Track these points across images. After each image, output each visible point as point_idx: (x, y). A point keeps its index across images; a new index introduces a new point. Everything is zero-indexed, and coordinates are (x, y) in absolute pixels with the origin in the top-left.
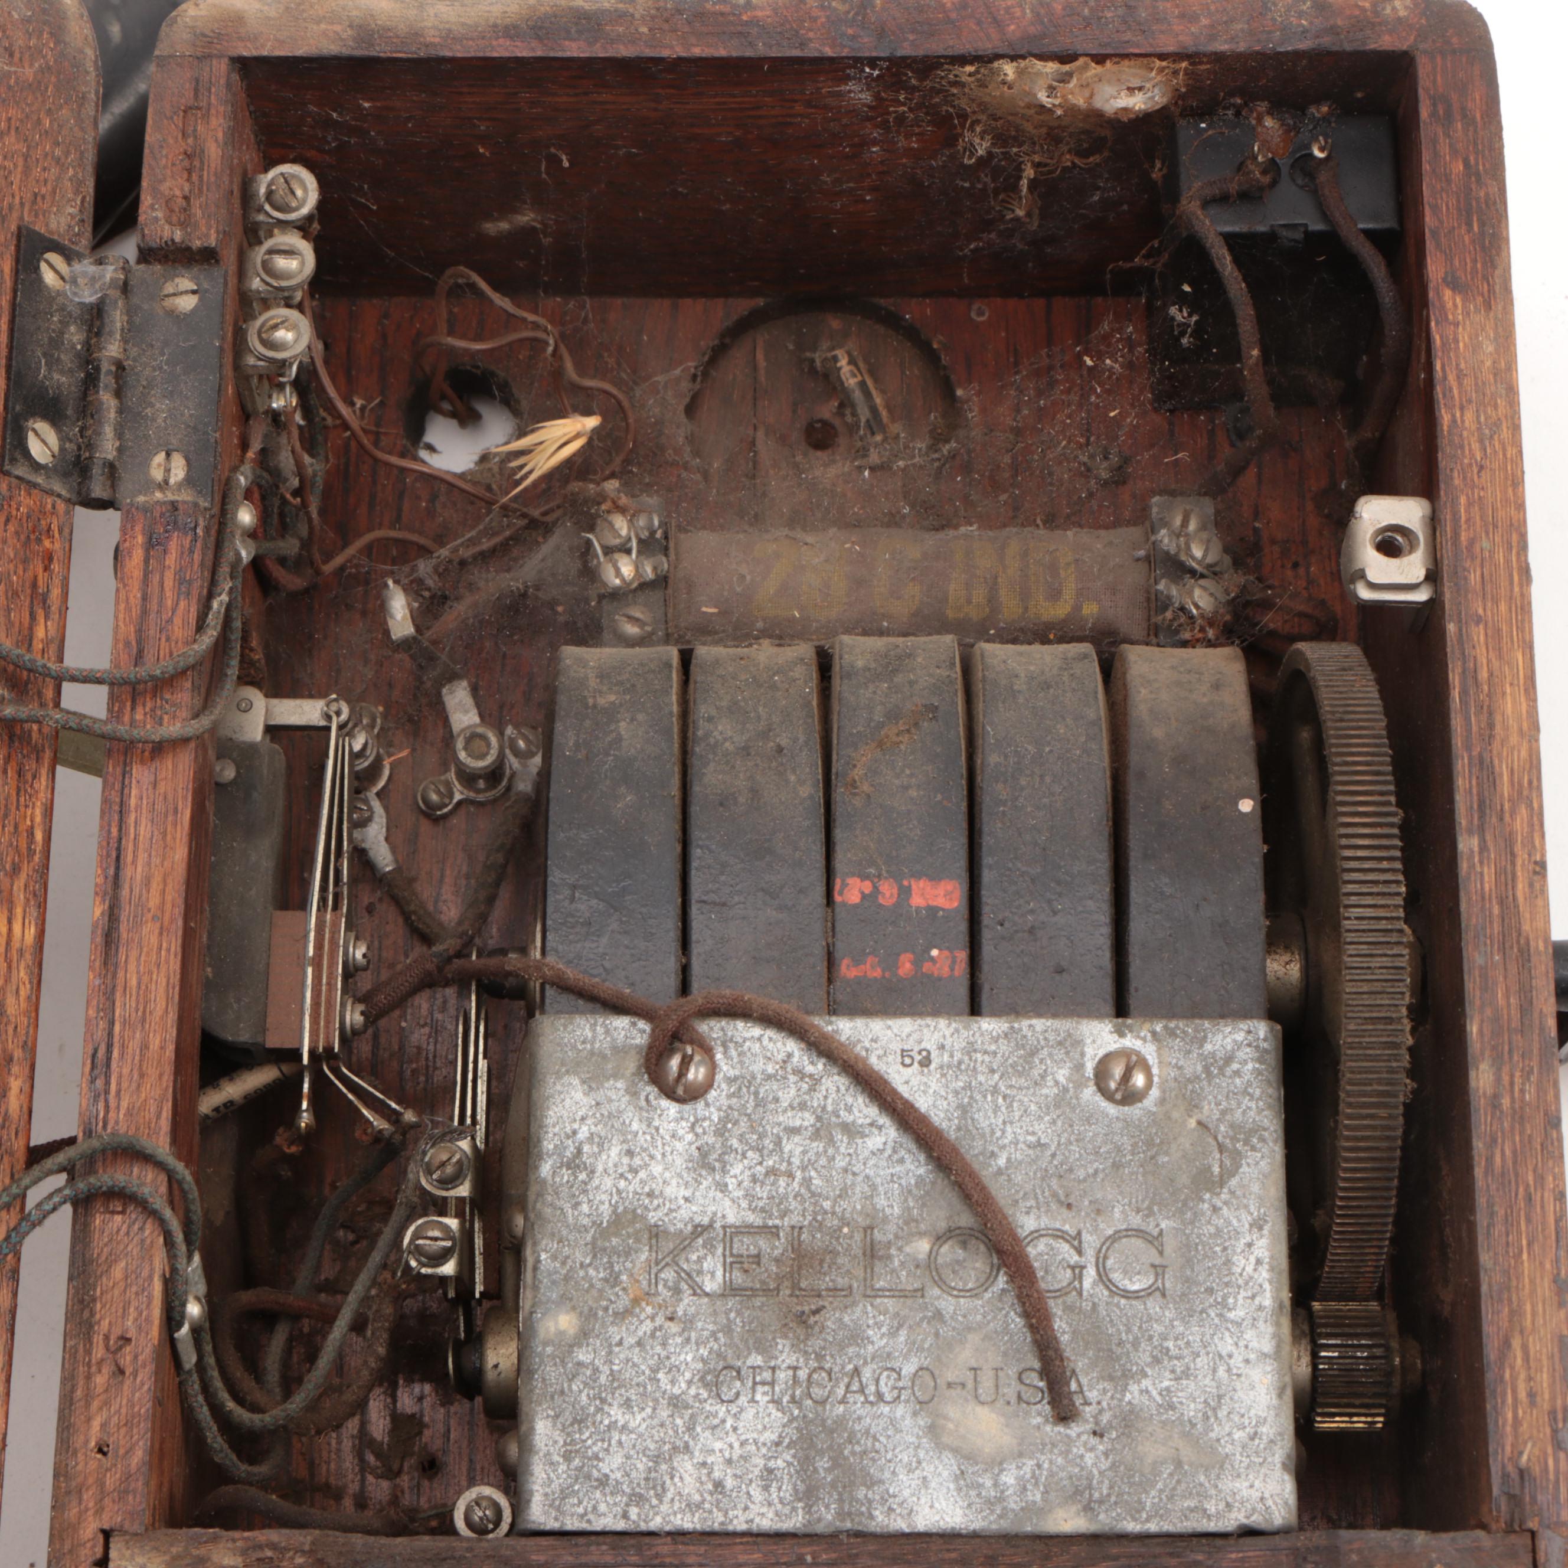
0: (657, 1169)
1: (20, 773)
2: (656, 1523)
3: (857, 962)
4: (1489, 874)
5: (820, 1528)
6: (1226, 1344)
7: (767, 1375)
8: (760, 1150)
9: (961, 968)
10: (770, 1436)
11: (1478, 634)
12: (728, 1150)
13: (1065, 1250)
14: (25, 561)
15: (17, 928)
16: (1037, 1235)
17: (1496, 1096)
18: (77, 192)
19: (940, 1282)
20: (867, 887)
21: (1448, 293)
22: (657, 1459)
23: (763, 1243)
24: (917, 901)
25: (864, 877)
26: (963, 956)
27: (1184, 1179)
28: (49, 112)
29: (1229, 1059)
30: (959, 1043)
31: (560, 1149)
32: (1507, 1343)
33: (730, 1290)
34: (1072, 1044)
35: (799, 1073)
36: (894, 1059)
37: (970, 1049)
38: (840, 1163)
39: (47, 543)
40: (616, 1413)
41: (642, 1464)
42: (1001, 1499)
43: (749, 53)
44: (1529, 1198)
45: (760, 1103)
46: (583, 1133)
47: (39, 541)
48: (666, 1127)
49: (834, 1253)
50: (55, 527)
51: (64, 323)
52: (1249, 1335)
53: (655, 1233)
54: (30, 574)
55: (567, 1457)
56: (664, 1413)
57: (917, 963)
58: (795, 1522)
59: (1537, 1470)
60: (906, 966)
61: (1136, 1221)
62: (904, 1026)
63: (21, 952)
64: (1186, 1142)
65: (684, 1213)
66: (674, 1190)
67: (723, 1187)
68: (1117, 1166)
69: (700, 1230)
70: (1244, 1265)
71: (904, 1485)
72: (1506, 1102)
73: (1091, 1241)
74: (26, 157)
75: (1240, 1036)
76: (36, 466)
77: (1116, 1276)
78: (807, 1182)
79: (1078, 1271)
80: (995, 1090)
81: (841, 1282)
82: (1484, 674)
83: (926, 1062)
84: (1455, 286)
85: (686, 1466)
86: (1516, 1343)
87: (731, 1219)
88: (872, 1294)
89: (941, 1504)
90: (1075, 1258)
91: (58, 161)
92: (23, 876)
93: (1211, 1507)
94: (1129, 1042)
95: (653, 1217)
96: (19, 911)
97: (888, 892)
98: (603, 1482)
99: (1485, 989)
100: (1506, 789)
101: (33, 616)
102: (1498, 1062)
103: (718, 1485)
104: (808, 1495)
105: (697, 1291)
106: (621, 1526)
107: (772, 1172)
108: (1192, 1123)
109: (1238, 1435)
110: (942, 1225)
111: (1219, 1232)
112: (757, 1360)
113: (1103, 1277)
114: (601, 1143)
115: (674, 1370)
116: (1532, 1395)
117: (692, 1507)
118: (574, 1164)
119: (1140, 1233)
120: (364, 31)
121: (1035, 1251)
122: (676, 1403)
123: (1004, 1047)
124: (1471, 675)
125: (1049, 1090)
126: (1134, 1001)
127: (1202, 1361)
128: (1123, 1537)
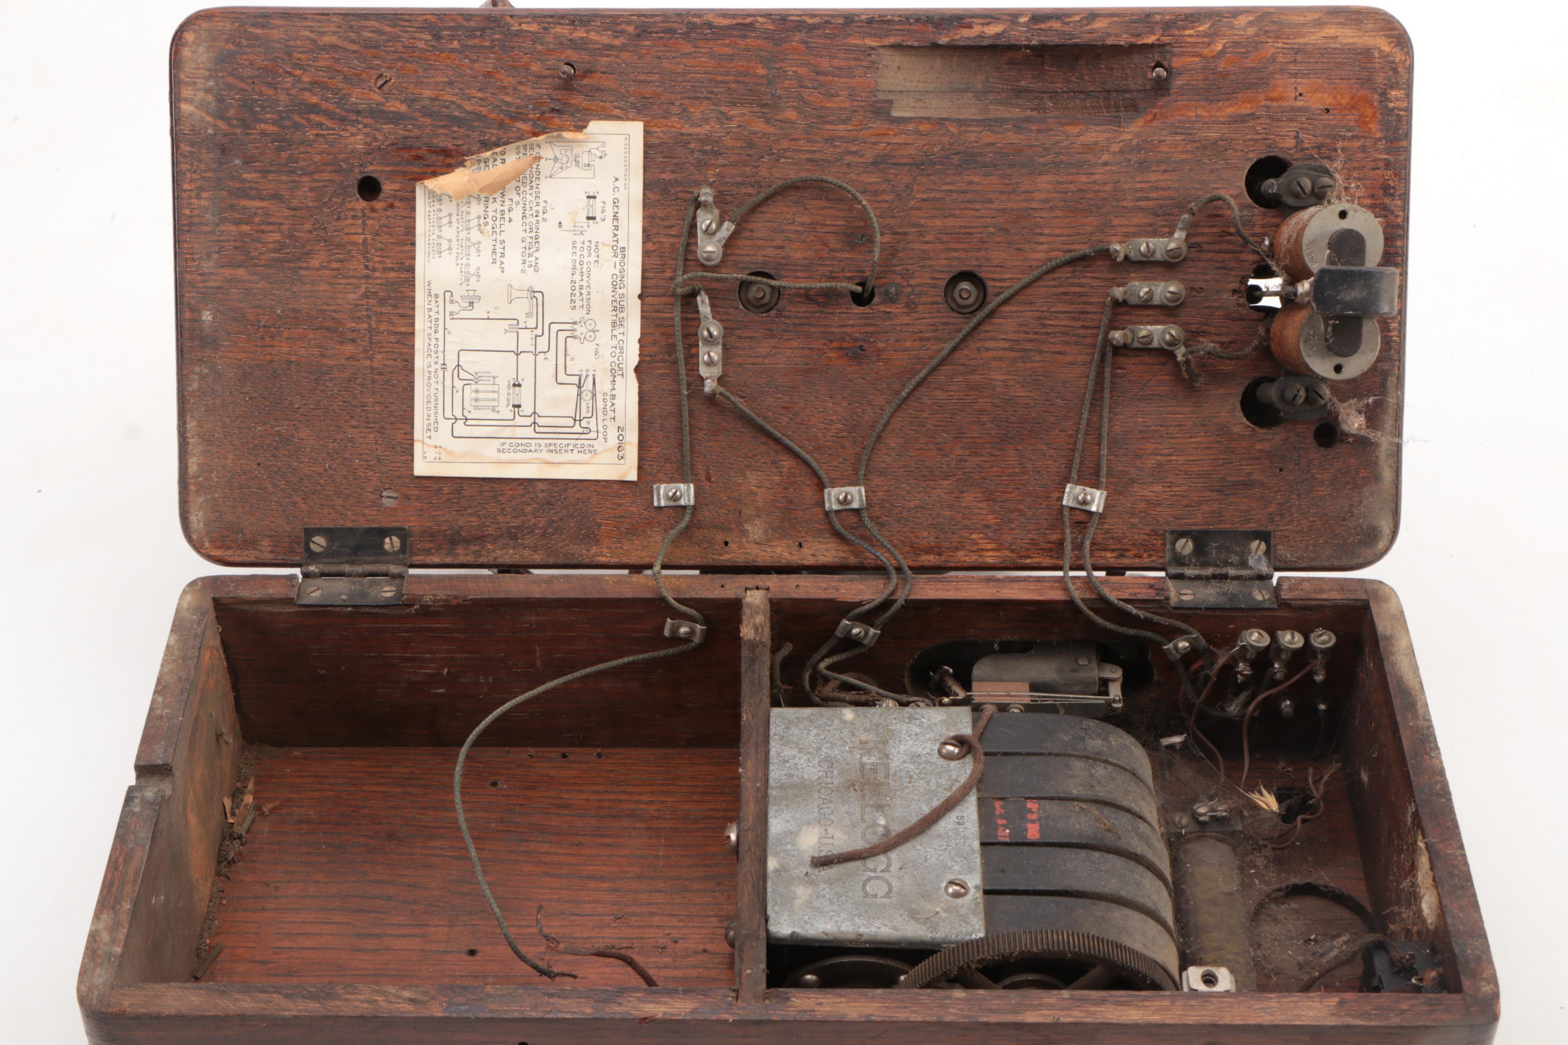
0: (911, 743)
1: (1051, 550)
2: (772, 743)
3: (1001, 807)
4: (1053, 1000)
5: (770, 791)
6: (843, 915)
7: (829, 775)
8: (920, 773)
9: (1002, 839)
10: (806, 776)
11: (1166, 1003)
12: (920, 764)
13: (883, 867)
14: (1134, 544)
15: (990, 553)
16: (889, 859)
17: (950, 998)
18: (1298, 558)
19: (868, 827)
20: (1034, 810)
21: (1337, 1000)
22: (797, 743)
23: (882, 774)
24: (1029, 825)
25: (1039, 809)
26: (1007, 840)
27: (914, 906)
28: (1326, 541)
29: (967, 923)
30: (967, 833)
31: (918, 714)
32: (842, 996)
33: (863, 765)
34: (970, 870)
35: (953, 785)
36: (960, 814)
37: (966, 838)
38: (916, 797)
39: (1145, 555)
40: (815, 731)
41: (795, 739)
42: (781, 844)
43: (1408, 758)
44: (905, 1007)
45: (939, 774)
46: (923, 720)
47: (1145, 551)
48: (928, 745)
49: (879, 795)
50: (1153, 558)
51: (1237, 554)
52: (848, 923)
53: (885, 742)
54: (1129, 547)
55: (798, 718)
56: (815, 746)
57: (1002, 825)
58: (772, 782)
59: (789, 1003)
60: (1000, 822)
61: (895, 890)
62: (974, 816)
63: (981, 556)
64: (930, 907)
65: (893, 751)
66: (902, 748)
67: (904, 762)
68: (919, 885)
69: (887, 756)
70: (877, 923)
71: (786, 815)
72: (948, 1001)
73: (886, 875)
74: (1301, 531)
75: (977, 927)
76: (1173, 544)
77: (872, 882)
78: (908, 787)
79: (875, 870)
80: (948, 845)
81: (867, 798)
82: (1147, 1004)
83: (959, 824)
84: (1341, 1003)
85: (794, 752)
86: (843, 999)
87: (891, 765)
88: (863, 808)
89: (779, 827)
90: (879, 869)
91: (1307, 548)
92: (1011, 555)
93: (777, 908)
94: (972, 891)
95: (891, 742)
96: (997, 554)
97: (1034, 817)
98: (788, 728)
99: (999, 997)
100: (1093, 1009)
101: (1113, 550)
102: (966, 1000)
103: (787, 761)
104: (782, 787)
105: (862, 755)
106: (771, 734)
107: (911, 777)
108: (938, 909)
109: (806, 918)
110: (891, 828)
111: (891, 915)
112: (835, 772)
113: (870, 879)
114: (921, 725)
115: (831, 748)
116: (821, 1004)
117: (779, 754)
118: (911, 718)
119: (890, 890)
120: (1389, 639)
121: (882, 858)
122: (819, 749)
123: (967, 849)
124: (1147, 999)
125: (949, 863)
126: (992, 897)
127: (837, 908)
128: (765, 882)
